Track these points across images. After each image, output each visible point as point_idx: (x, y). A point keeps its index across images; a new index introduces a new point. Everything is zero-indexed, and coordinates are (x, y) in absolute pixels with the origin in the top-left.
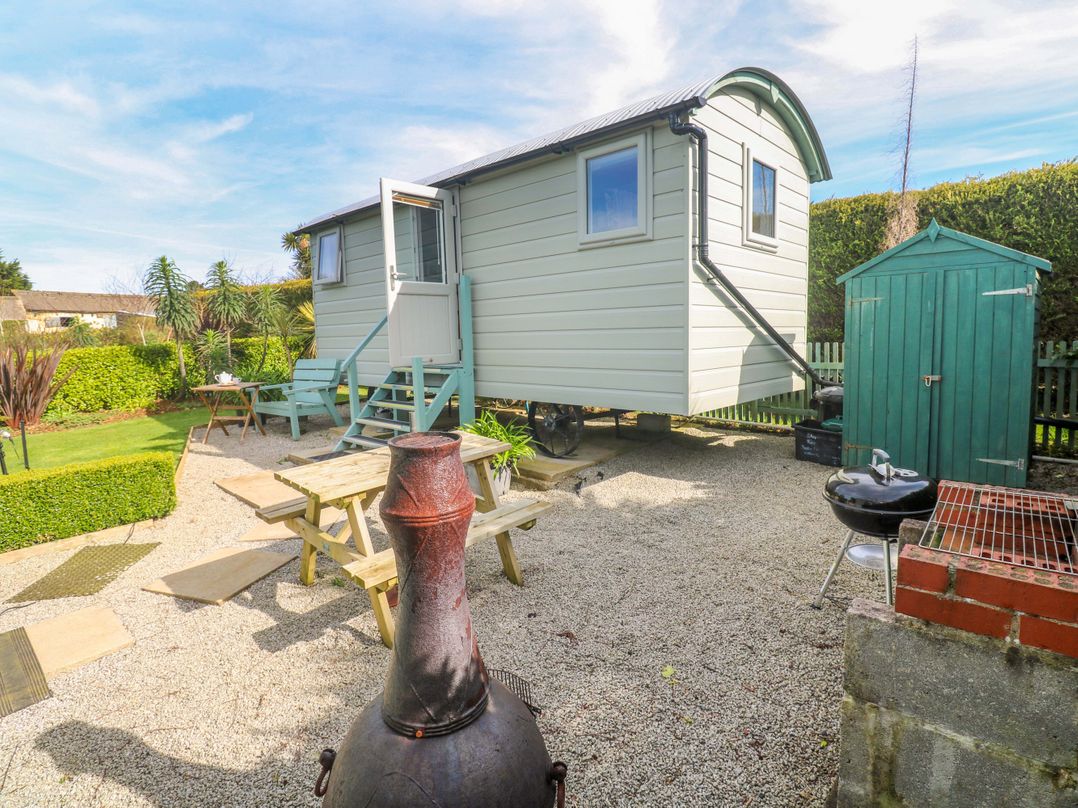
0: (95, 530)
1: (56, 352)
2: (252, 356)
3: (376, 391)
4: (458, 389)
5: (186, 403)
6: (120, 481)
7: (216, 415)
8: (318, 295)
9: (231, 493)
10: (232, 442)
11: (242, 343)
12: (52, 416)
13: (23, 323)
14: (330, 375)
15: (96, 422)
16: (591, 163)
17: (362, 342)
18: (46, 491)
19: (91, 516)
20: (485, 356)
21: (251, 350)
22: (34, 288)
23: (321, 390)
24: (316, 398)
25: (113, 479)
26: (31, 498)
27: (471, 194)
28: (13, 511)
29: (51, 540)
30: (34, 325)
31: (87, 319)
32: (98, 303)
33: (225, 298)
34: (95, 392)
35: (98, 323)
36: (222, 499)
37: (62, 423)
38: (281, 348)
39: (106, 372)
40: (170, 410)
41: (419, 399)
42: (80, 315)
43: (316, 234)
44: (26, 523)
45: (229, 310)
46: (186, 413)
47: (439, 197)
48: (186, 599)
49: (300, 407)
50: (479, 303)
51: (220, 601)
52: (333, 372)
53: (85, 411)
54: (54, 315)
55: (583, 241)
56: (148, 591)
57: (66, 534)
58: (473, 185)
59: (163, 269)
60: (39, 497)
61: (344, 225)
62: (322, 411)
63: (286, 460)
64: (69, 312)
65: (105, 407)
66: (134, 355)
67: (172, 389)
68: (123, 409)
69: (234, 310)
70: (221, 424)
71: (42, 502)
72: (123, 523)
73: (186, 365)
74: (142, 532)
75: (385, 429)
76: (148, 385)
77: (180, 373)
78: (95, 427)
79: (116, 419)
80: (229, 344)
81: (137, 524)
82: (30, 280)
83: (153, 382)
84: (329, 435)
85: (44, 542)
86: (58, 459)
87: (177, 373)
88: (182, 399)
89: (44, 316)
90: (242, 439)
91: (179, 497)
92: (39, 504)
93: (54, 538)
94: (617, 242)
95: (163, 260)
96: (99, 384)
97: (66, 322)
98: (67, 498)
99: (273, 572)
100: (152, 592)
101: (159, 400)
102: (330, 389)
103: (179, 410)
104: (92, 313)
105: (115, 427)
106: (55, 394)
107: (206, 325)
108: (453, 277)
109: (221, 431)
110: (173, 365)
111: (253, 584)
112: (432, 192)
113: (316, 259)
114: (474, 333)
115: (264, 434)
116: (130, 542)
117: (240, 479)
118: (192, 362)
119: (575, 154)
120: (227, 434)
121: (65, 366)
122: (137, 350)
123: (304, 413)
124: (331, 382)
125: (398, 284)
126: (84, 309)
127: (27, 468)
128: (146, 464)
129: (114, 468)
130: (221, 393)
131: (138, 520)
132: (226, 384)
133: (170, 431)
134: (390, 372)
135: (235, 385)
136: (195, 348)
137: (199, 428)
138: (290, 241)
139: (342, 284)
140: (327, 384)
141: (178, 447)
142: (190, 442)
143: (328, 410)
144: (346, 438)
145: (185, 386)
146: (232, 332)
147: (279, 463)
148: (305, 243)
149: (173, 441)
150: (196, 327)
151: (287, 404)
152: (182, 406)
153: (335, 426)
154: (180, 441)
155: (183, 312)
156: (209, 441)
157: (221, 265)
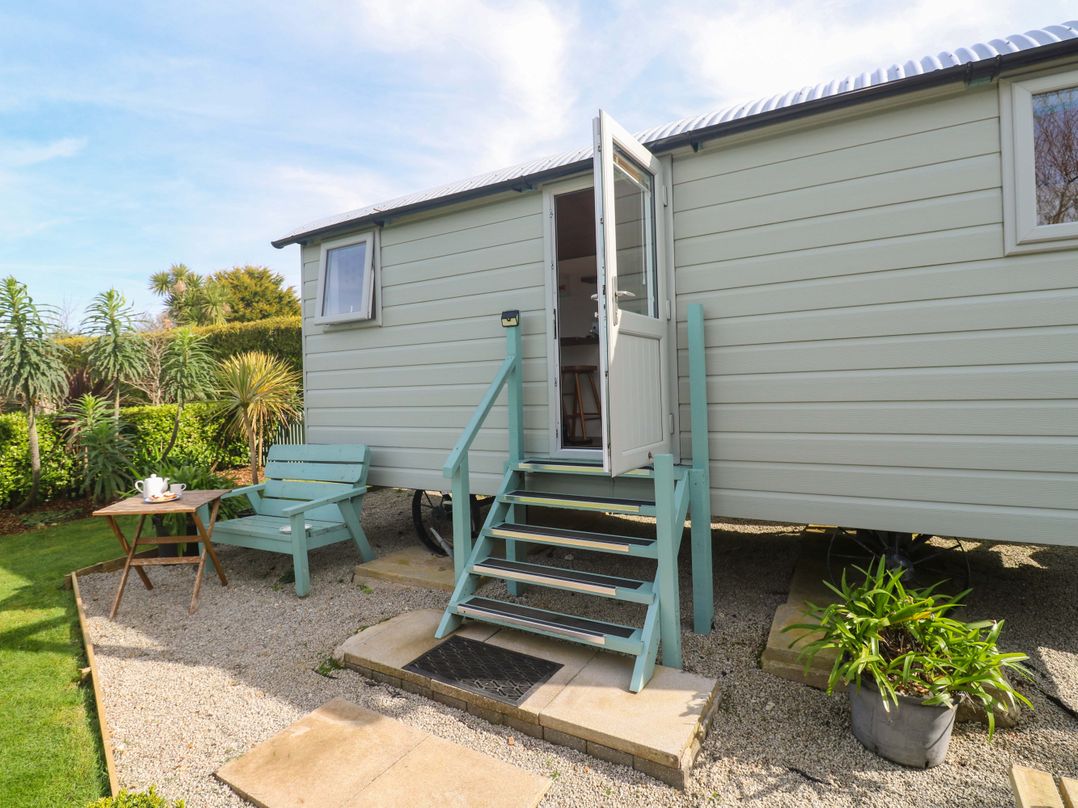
2: (147, 434)
3: (495, 507)
5: (37, 515)
11: (134, 415)
14: (355, 473)
21: (147, 425)
23: (341, 502)
24: (334, 516)
33: (116, 347)
38: (193, 420)
40: (11, 531)
45: (122, 365)
46: (42, 536)
49: (309, 533)
52: (360, 466)
62: (340, 537)
63: (333, 665)
67: (12, 492)
73: (42, 452)
77: (29, 465)
80: (117, 417)
87: (23, 465)
88: (30, 509)
95: (10, 284)
102: (354, 499)
103: (28, 528)
107: (78, 390)
110: (16, 452)
112: (647, 159)
114: (709, 403)
115: (224, 583)
118: (48, 446)
120: (149, 586)
123: (318, 543)
124: (356, 485)
132: (162, 499)
133: (22, 582)
134: (510, 473)
135: (175, 500)
136: (58, 425)
137: (86, 573)
138: (161, 283)
139: (367, 324)
140: (349, 490)
141: (63, 634)
142: (88, 615)
143: (351, 533)
144: (461, 610)
145: (36, 485)
146: (121, 396)
147: (323, 672)
148: (182, 286)
149: (36, 616)
150: (62, 391)
151: (288, 529)
152: (31, 521)
153: (361, 562)
154: (59, 612)
155: (43, 366)
156: (123, 607)
157: (110, 296)
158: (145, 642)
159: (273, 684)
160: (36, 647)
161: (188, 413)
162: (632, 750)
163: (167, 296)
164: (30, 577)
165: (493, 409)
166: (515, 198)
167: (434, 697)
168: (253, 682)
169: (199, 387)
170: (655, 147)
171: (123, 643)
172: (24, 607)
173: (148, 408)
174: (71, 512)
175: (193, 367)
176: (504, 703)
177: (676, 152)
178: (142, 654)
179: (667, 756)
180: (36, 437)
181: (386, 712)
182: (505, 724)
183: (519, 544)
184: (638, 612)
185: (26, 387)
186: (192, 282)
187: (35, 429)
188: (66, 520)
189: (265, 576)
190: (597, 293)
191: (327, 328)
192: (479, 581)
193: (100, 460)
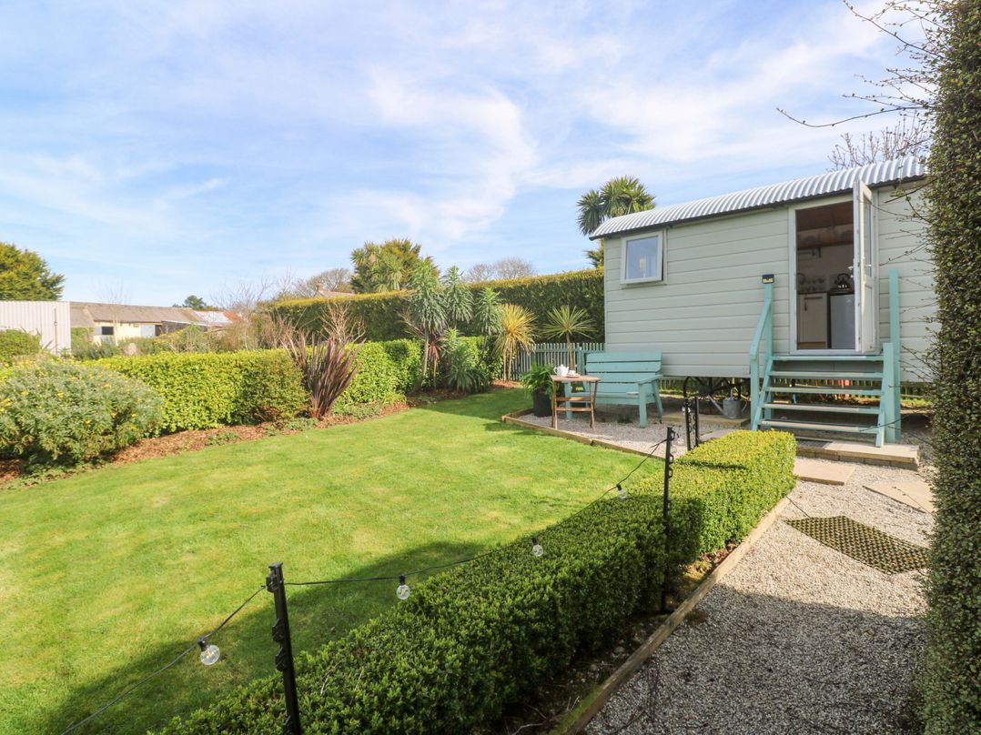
33: (459, 299)
40: (419, 404)
52: (659, 364)
54: (97, 324)
61: (668, 229)
64: (110, 322)
69: (466, 311)
103: (425, 403)
104: (130, 323)
113: (623, 260)
124: (656, 373)
126: (123, 319)
139: (660, 283)
140: (654, 376)
143: (656, 399)
162: (890, 459)
166: (771, 211)
170: (873, 187)
176: (817, 448)
177: (881, 189)
179: (909, 459)
186: (379, 255)
190: (852, 265)
191: (624, 287)
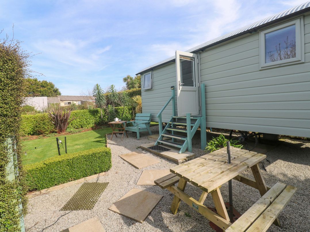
0: (87, 176)
1: (70, 111)
2: (119, 112)
3: (168, 124)
4: (200, 125)
5: (102, 126)
6: (95, 159)
7: (114, 131)
8: (143, 93)
9: (126, 161)
10: (119, 140)
11: (117, 108)
12: (68, 130)
13: (60, 104)
14: (148, 119)
15: (79, 132)
16: (267, 35)
17: (164, 108)
18: (73, 163)
19: (86, 171)
20: (210, 112)
21: (119, 110)
22: (62, 95)
23: (146, 124)
24: (144, 126)
25: (93, 158)
26: (68, 166)
27: (204, 55)
28: (62, 170)
29: (73, 180)
30: (62, 104)
31: (75, 102)
32: (76, 98)
33: (113, 95)
34: (79, 123)
35: (77, 103)
36: (124, 163)
37: (71, 132)
38: (127, 110)
39: (82, 117)
40: (98, 128)
41: (188, 128)
42: (72, 101)
43: (143, 74)
44: (66, 174)
45: (114, 99)
46: (103, 129)
47: (194, 57)
48: (127, 218)
49: (139, 129)
50: (207, 93)
51: (142, 221)
52: (149, 117)
53: (77, 128)
54: (66, 101)
55: (262, 67)
56: (111, 210)
57: (78, 178)
58: (206, 51)
59: (97, 87)
60: (71, 165)
61: (153, 71)
62: (146, 130)
63: (139, 148)
64: (70, 101)
65: (82, 127)
66: (89, 112)
67: (99, 122)
68: (86, 128)
69: (116, 99)
70: (115, 133)
71: (72, 167)
72: (96, 173)
73: (103, 115)
74: (102, 178)
75: (168, 137)
76: (92, 121)
77: (101, 117)
78: (80, 133)
79: (85, 131)
80: (114, 109)
81: (101, 174)
82: (61, 93)
83: (94, 120)
84: (149, 138)
85: (72, 181)
86: (71, 144)
87: (100, 117)
88: (101, 125)
89: (64, 102)
90: (122, 139)
91: (113, 163)
92: (71, 167)
93: (75, 179)
94: (282, 65)
95: (97, 85)
96: (80, 121)
97: (69, 103)
98: (79, 165)
99: (157, 204)
100: (113, 211)
101: (95, 125)
102: (148, 123)
104: (75, 101)
105: (85, 134)
106: (69, 123)
107: (108, 104)
108: (198, 85)
109: (115, 135)
110: (99, 115)
111: (151, 211)
112: (191, 55)
113: (143, 82)
114: (206, 104)
115: (128, 137)
116: (98, 182)
117: (127, 155)
119: (259, 33)
120: (117, 137)
121: (72, 116)
122: (90, 111)
123: (141, 131)
124: (148, 121)
125: (181, 87)
126: (73, 100)
127: (66, 153)
128: (103, 152)
129: (94, 154)
130: (115, 124)
131: (100, 173)
132: (117, 121)
133: (100, 135)
134: (171, 118)
135: (119, 122)
136: (105, 110)
137: (108, 134)
138: (125, 80)
139: (151, 89)
141: (104, 141)
142: (107, 139)
143: (148, 130)
144: (158, 141)
145: (102, 121)
146: (115, 105)
147: (137, 148)
148: (129, 80)
149: (101, 139)
150: (105, 104)
151: (136, 128)
152: (101, 127)
153: (149, 135)
154: (104, 139)
155: (102, 100)
156: (112, 139)
157: (112, 86)
158: (114, 143)
159: (129, 149)
160: (101, 142)
161: (126, 108)
163: (126, 83)
164: (101, 135)
165: (167, 106)
167: (150, 152)
168: (127, 148)
169: (127, 103)
171: (111, 143)
172: (100, 138)
173: (119, 107)
174: (107, 126)
175: (126, 99)
178: (114, 144)
180: (102, 112)
181: (143, 153)
182: (158, 156)
183: (174, 131)
184: (183, 141)
185: (100, 103)
186: (131, 79)
187: (102, 111)
188: (106, 127)
189: (134, 137)
192: (163, 137)
193: (111, 116)
